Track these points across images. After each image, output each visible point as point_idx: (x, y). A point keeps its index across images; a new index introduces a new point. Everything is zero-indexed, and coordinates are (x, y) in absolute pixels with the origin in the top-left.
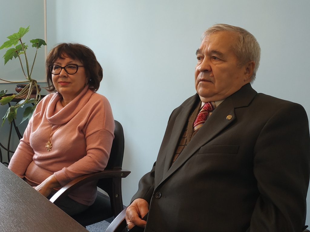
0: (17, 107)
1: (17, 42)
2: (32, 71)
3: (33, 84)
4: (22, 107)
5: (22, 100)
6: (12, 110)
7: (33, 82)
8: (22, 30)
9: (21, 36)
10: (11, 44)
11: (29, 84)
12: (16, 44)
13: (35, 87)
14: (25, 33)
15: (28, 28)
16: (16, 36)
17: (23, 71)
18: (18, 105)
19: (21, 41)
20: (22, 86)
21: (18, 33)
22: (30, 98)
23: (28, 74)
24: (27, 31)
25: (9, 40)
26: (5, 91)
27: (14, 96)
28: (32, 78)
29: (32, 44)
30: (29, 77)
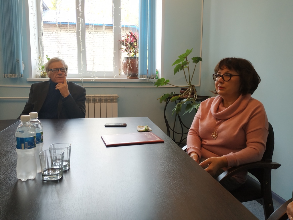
0: (181, 104)
1: (184, 59)
2: (192, 79)
3: (192, 88)
4: (185, 104)
5: (184, 99)
6: (179, 106)
7: (192, 87)
8: (188, 51)
9: (187, 55)
10: (180, 62)
11: (189, 88)
12: (183, 61)
13: (194, 90)
14: (189, 53)
15: (192, 50)
16: (184, 56)
17: (186, 79)
18: (182, 102)
19: (186, 59)
20: (184, 89)
21: (185, 53)
22: (190, 97)
23: (190, 81)
24: (191, 52)
25: (179, 58)
26: (174, 92)
27: (180, 96)
28: (192, 84)
29: (192, 60)
30: (190, 83)
